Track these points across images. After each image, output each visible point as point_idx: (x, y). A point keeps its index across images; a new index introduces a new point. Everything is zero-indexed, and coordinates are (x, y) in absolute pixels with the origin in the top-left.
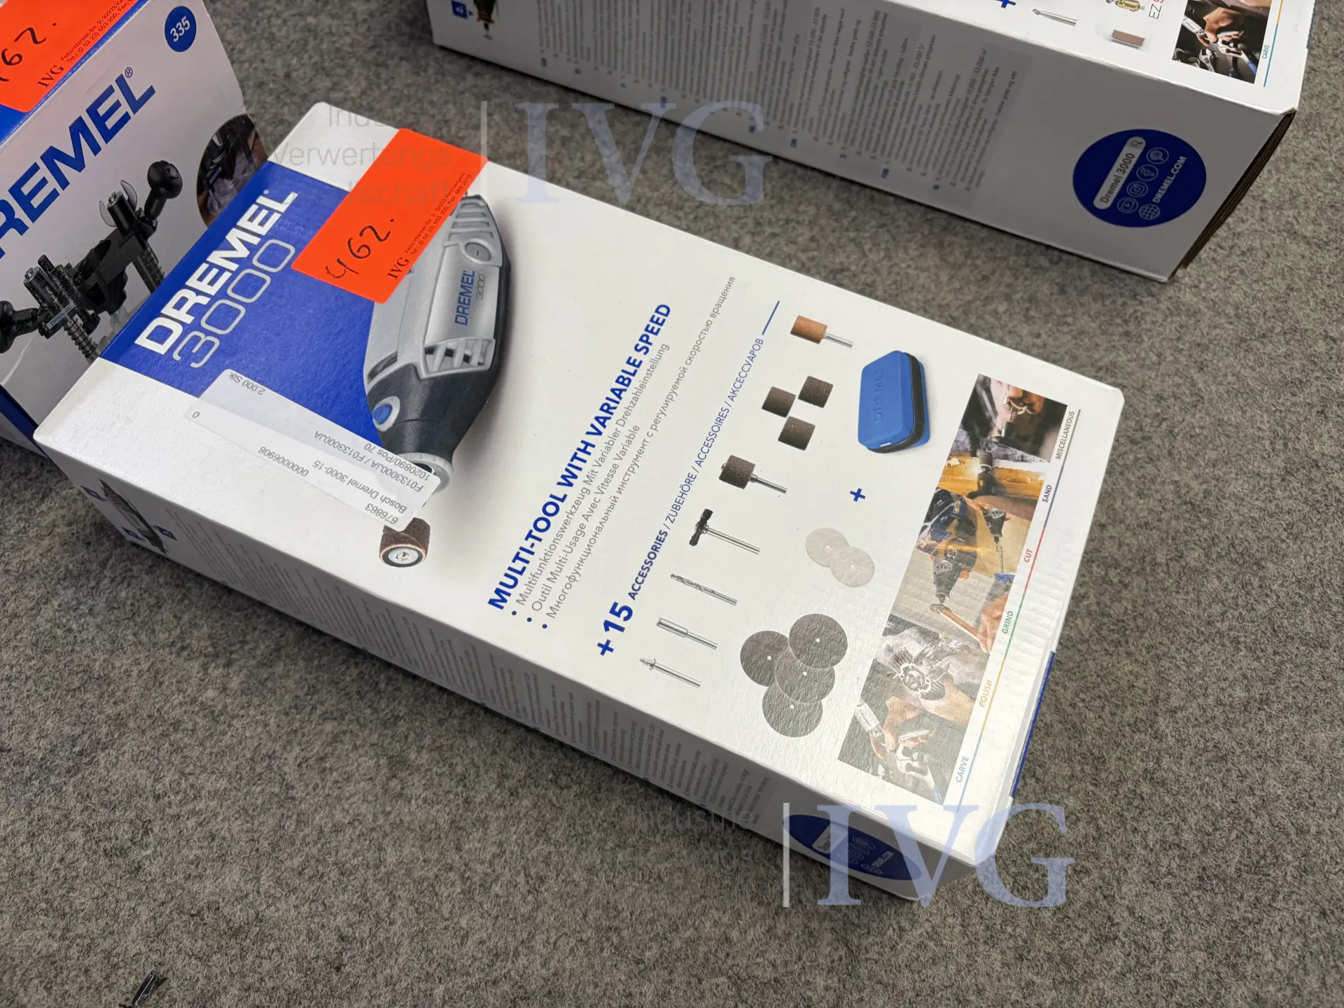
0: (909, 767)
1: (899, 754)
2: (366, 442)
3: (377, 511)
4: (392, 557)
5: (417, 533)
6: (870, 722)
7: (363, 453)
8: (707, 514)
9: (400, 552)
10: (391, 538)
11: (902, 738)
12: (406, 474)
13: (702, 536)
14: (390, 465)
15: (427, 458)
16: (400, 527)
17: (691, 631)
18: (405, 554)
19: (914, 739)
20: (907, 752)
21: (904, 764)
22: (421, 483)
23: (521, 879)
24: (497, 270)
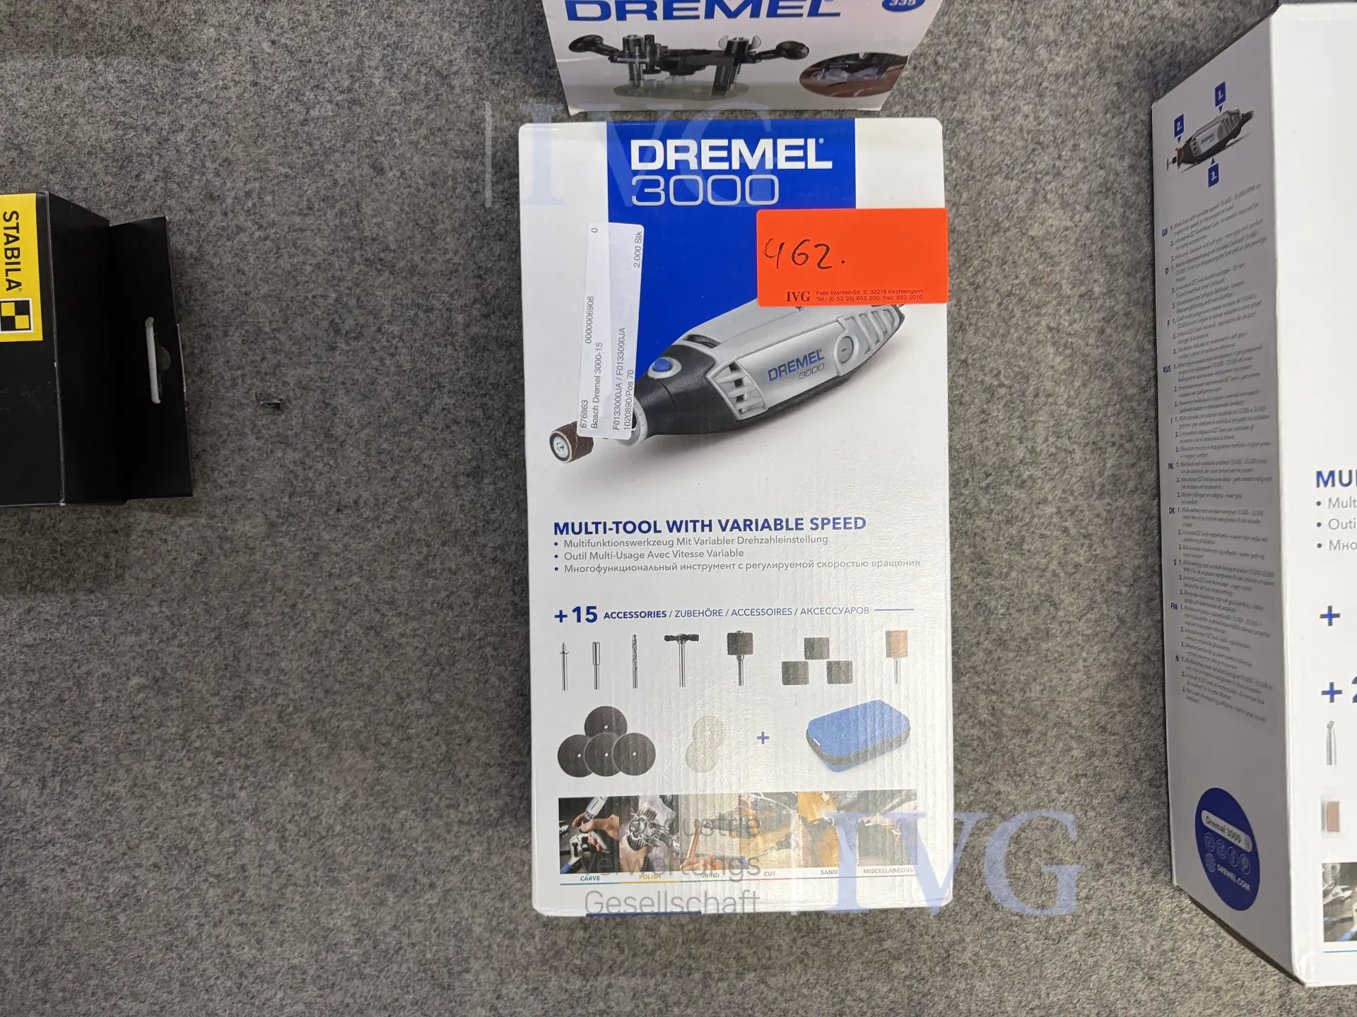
0: (575, 845)
1: (581, 836)
2: (634, 368)
3: (585, 408)
4: (557, 440)
5: (582, 446)
6: (594, 810)
7: (624, 372)
8: (695, 638)
9: (563, 443)
10: (569, 431)
11: (593, 833)
12: (623, 412)
13: (675, 642)
14: (624, 397)
15: (642, 419)
16: (581, 432)
17: (600, 667)
18: (562, 447)
19: (596, 841)
20: (585, 840)
21: (576, 841)
22: (621, 426)
23: (443, 594)
24: (835, 375)
